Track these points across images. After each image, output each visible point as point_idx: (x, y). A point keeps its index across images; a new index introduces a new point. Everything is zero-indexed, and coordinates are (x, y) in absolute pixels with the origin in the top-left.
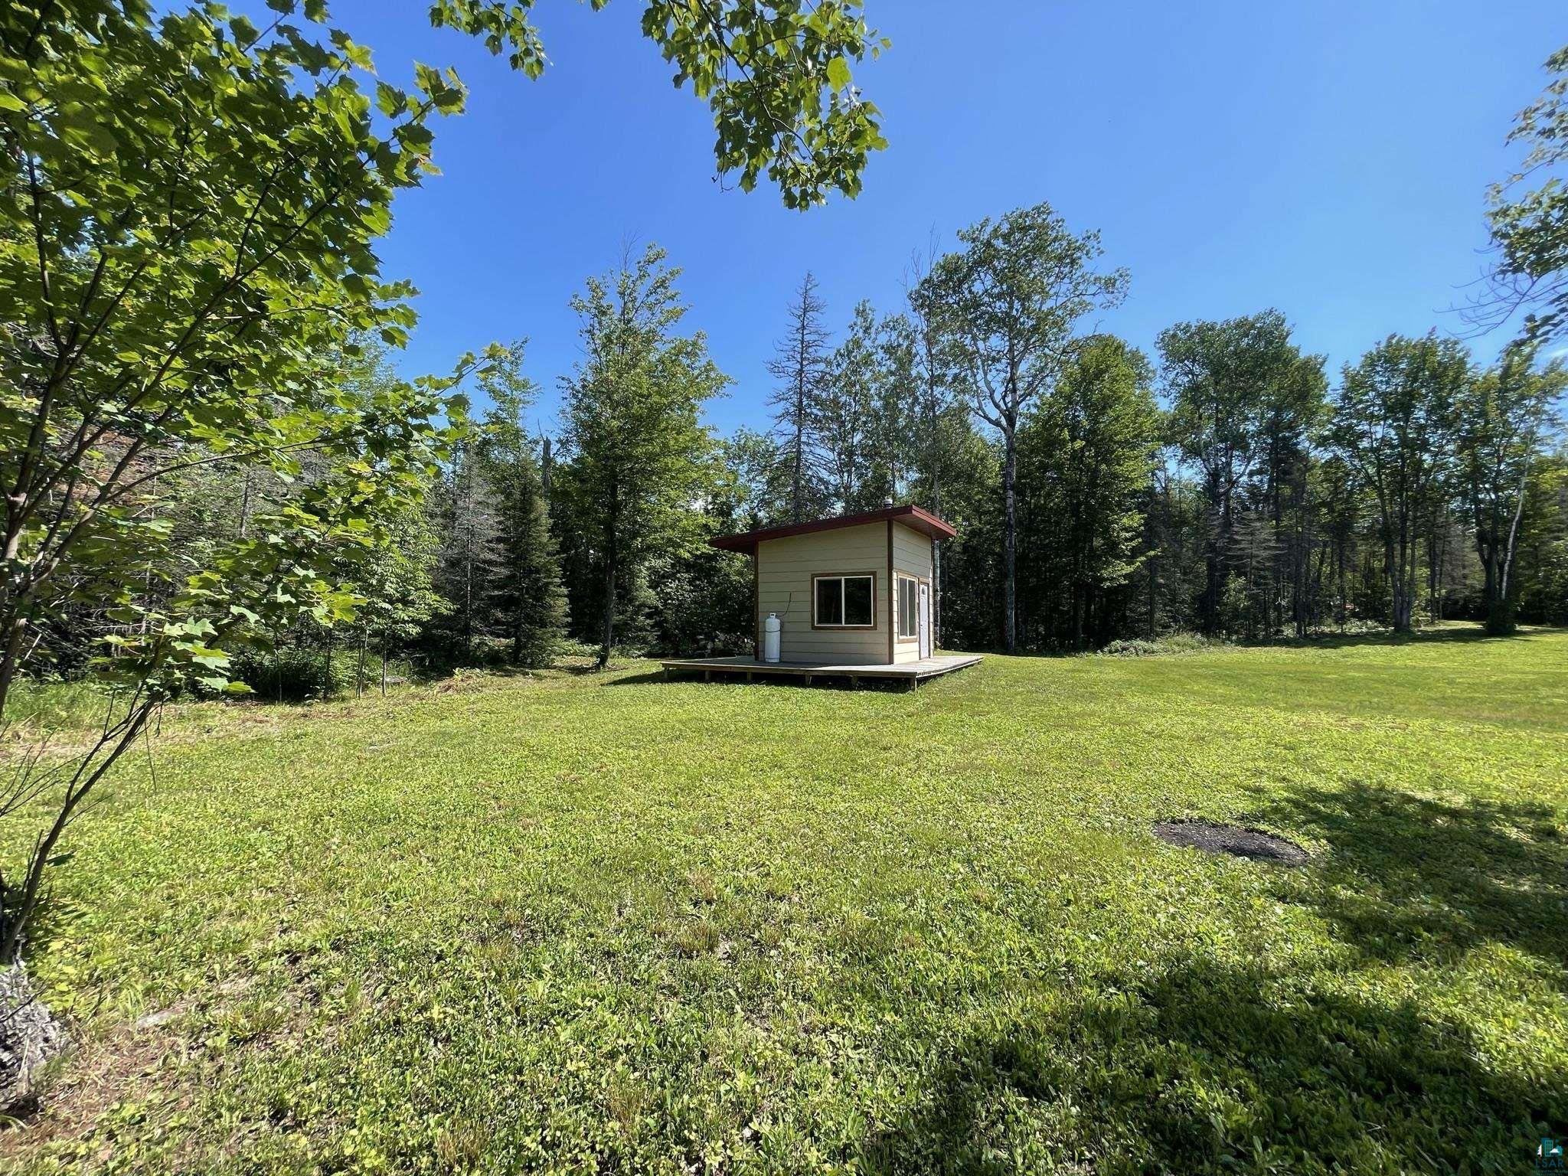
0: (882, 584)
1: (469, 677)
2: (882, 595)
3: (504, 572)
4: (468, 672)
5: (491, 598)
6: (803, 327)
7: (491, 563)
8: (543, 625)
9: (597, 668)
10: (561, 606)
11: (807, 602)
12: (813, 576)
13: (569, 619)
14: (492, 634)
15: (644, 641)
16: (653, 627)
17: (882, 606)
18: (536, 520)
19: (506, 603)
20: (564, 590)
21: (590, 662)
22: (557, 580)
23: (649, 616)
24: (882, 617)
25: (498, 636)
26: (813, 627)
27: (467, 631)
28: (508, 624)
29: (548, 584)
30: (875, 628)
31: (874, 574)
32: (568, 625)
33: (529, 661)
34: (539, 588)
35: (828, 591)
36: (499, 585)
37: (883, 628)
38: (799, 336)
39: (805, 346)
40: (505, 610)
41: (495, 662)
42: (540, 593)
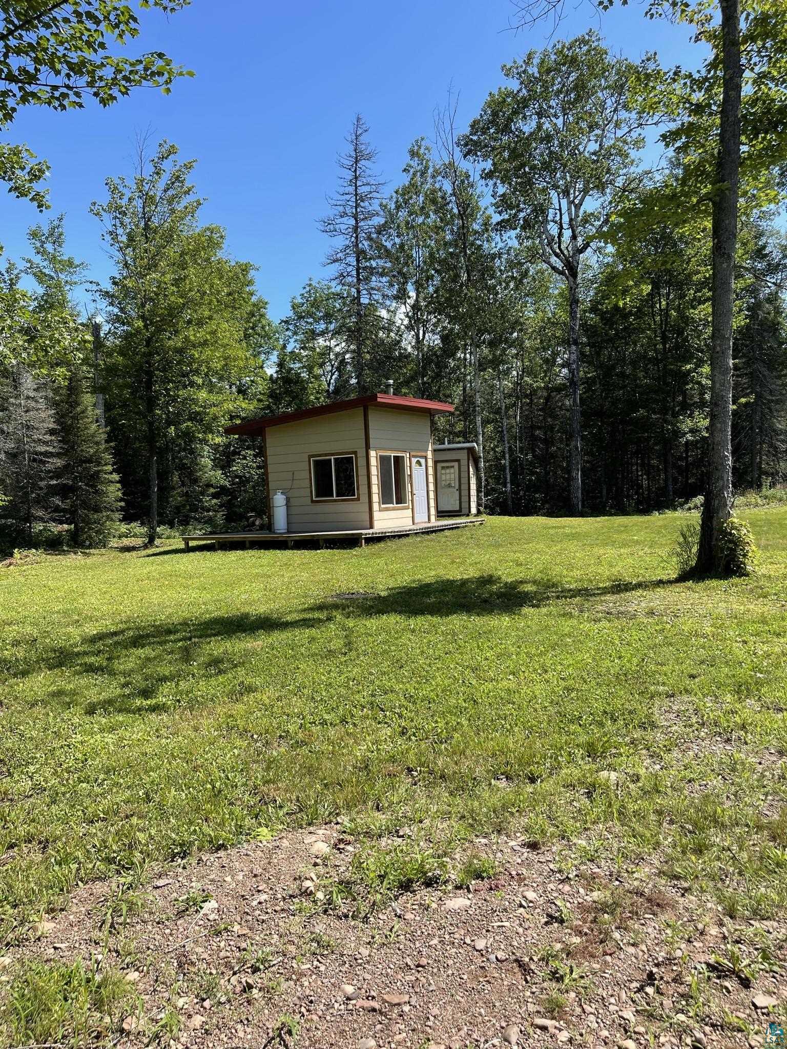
0: (362, 462)
1: (27, 556)
2: (362, 471)
3: (59, 462)
4: (25, 553)
5: (49, 487)
6: (356, 178)
7: (46, 454)
8: (97, 509)
9: (145, 547)
10: (113, 491)
11: (306, 479)
12: (310, 456)
13: (123, 504)
14: (54, 520)
15: (210, 521)
16: (220, 506)
17: (363, 480)
18: (83, 412)
19: (64, 491)
20: (116, 477)
21: (138, 542)
22: (110, 468)
23: (215, 496)
24: (363, 489)
25: (61, 523)
26: (312, 501)
27: (29, 518)
28: (64, 510)
29: (99, 471)
30: (358, 499)
31: (355, 453)
32: (122, 509)
33: (88, 543)
34: (92, 476)
35: (322, 468)
36: (57, 474)
37: (364, 498)
38: (351, 189)
39: (359, 199)
40: (64, 498)
41: (53, 545)
42: (93, 479)
